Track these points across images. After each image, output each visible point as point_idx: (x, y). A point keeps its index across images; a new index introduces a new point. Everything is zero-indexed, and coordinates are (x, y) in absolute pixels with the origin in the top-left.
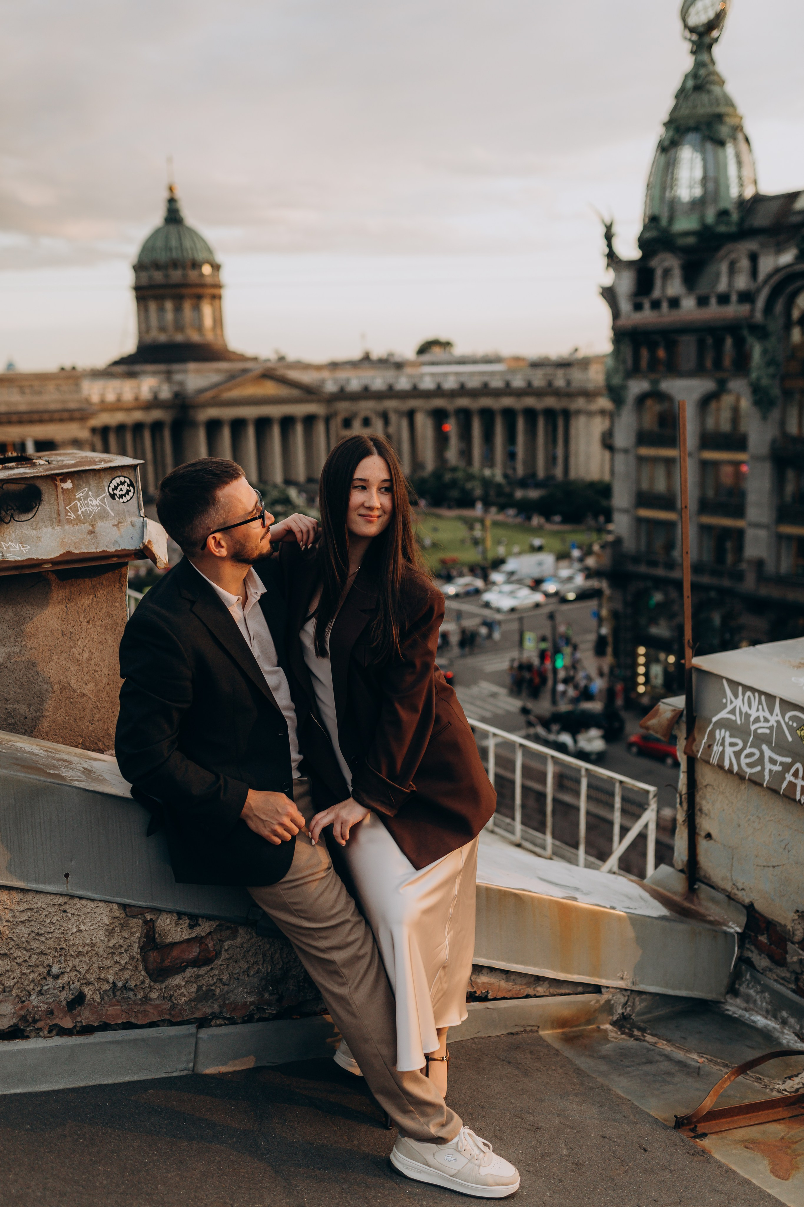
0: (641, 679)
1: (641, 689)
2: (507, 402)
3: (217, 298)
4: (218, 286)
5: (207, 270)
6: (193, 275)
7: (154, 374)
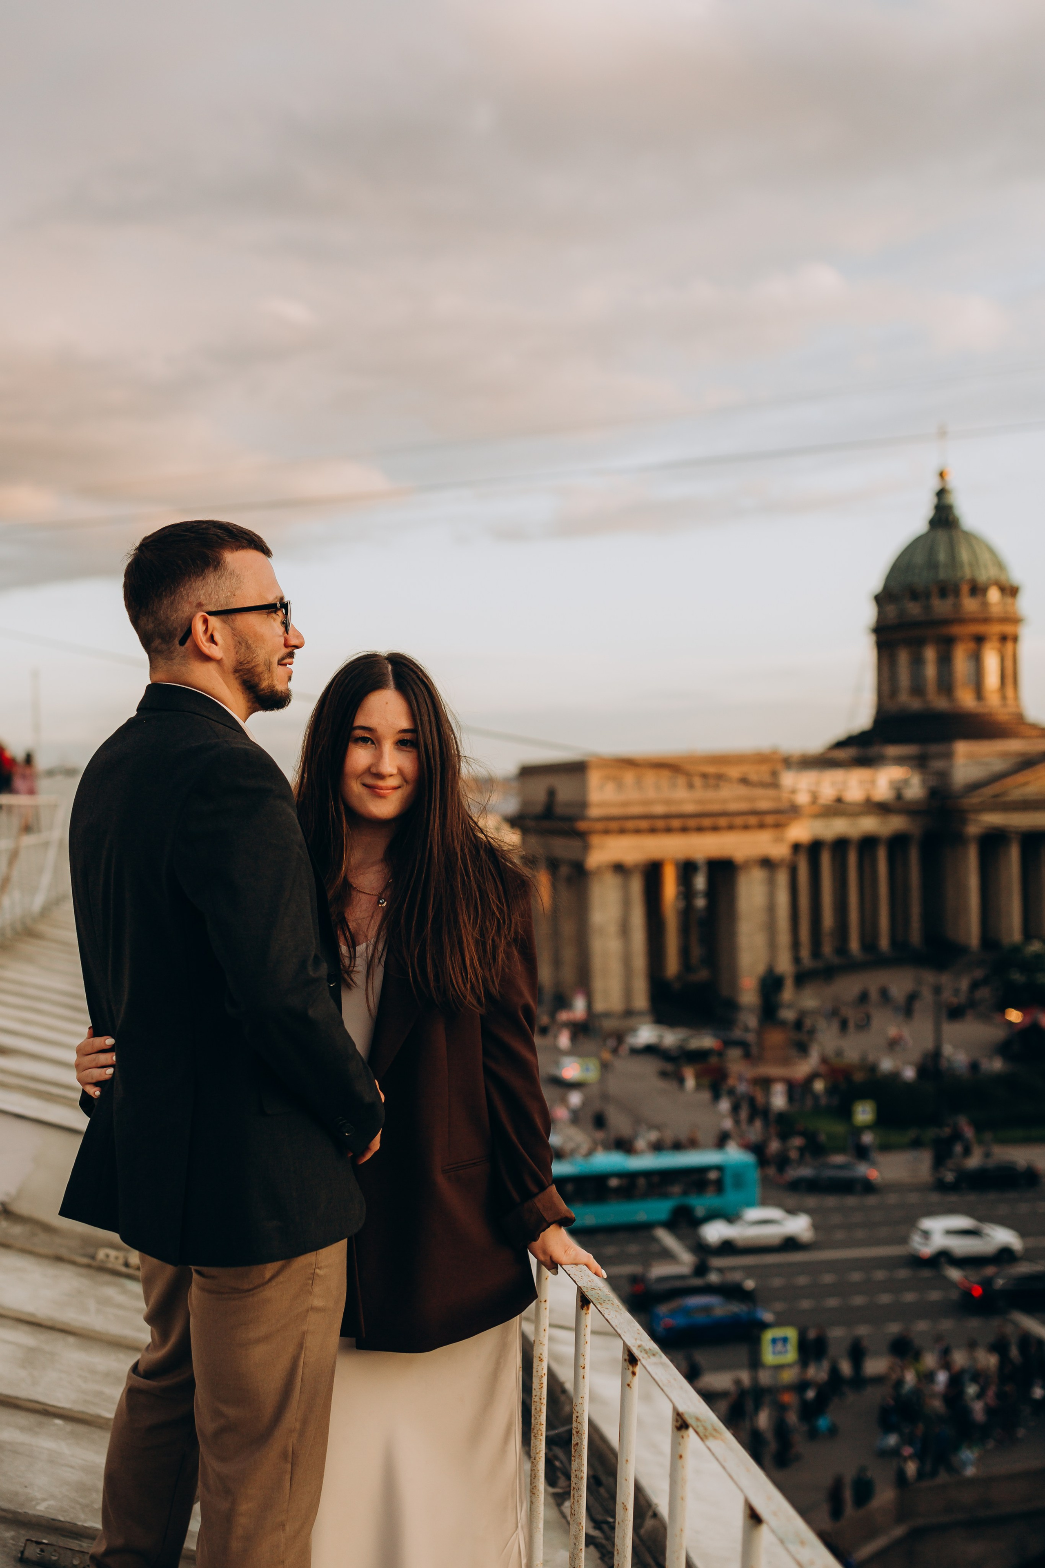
3: (1008, 639)
4: (1015, 620)
5: (994, 595)
6: (970, 604)
7: (900, 761)
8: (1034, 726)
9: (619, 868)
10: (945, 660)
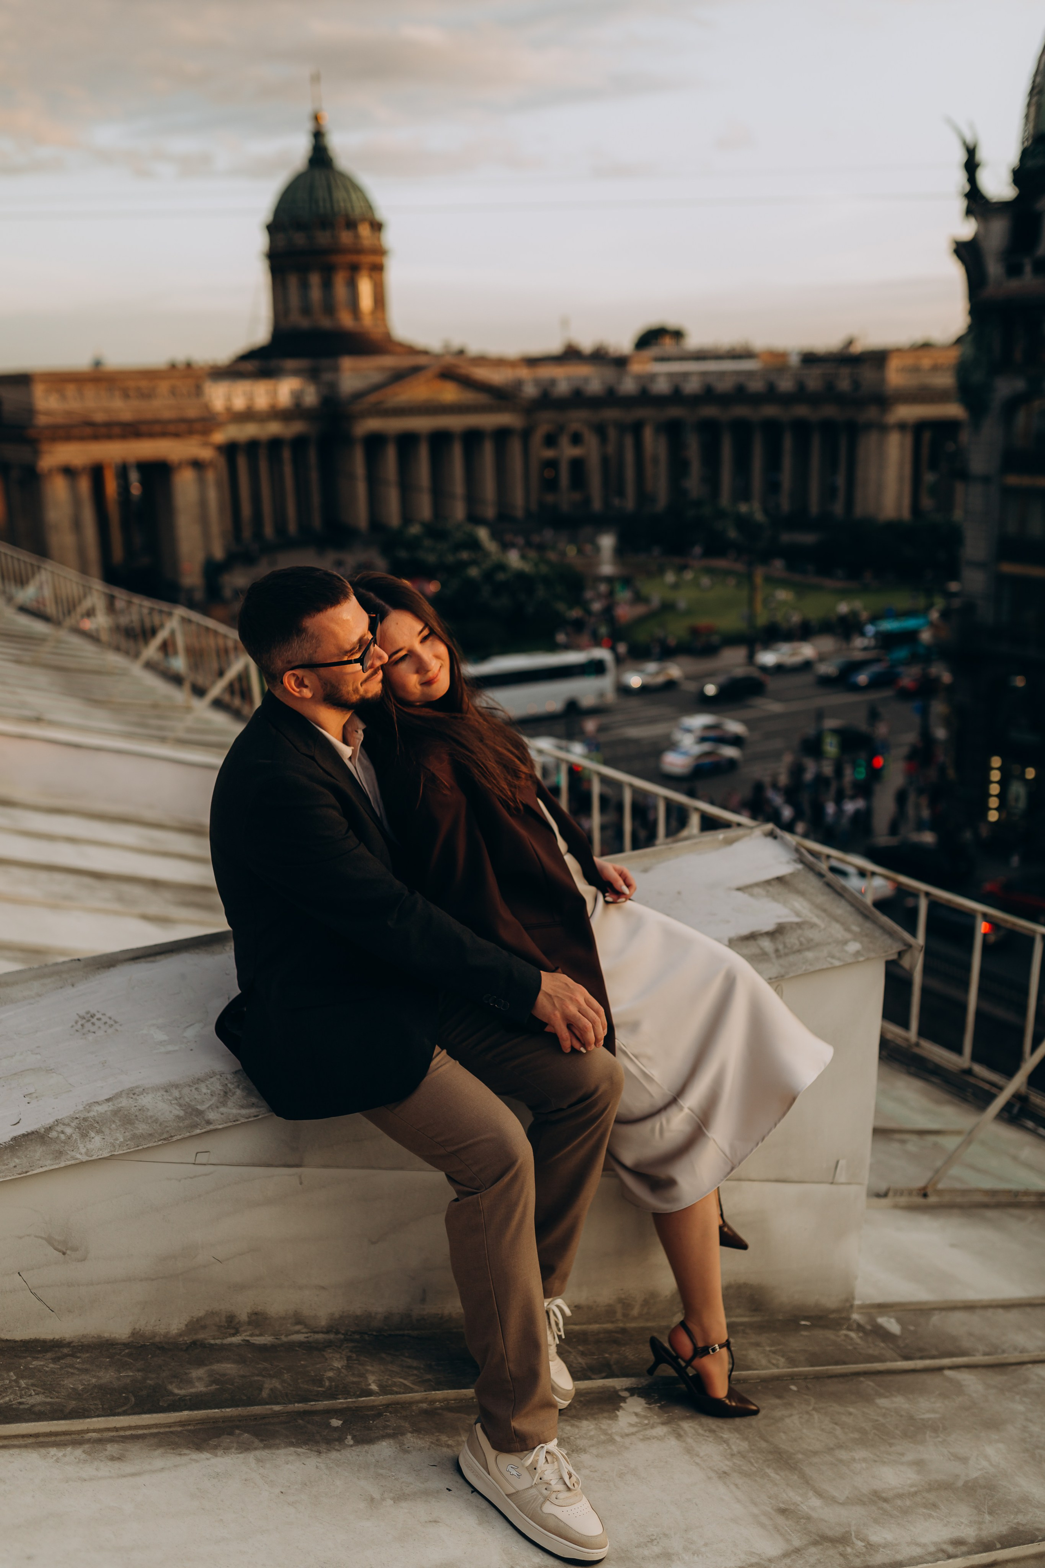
0: (994, 802)
1: (993, 816)
2: (770, 411)
3: (377, 269)
4: (380, 252)
5: (364, 231)
6: (346, 237)
7: (296, 373)
8: (400, 345)
9: (69, 472)
10: (327, 285)
